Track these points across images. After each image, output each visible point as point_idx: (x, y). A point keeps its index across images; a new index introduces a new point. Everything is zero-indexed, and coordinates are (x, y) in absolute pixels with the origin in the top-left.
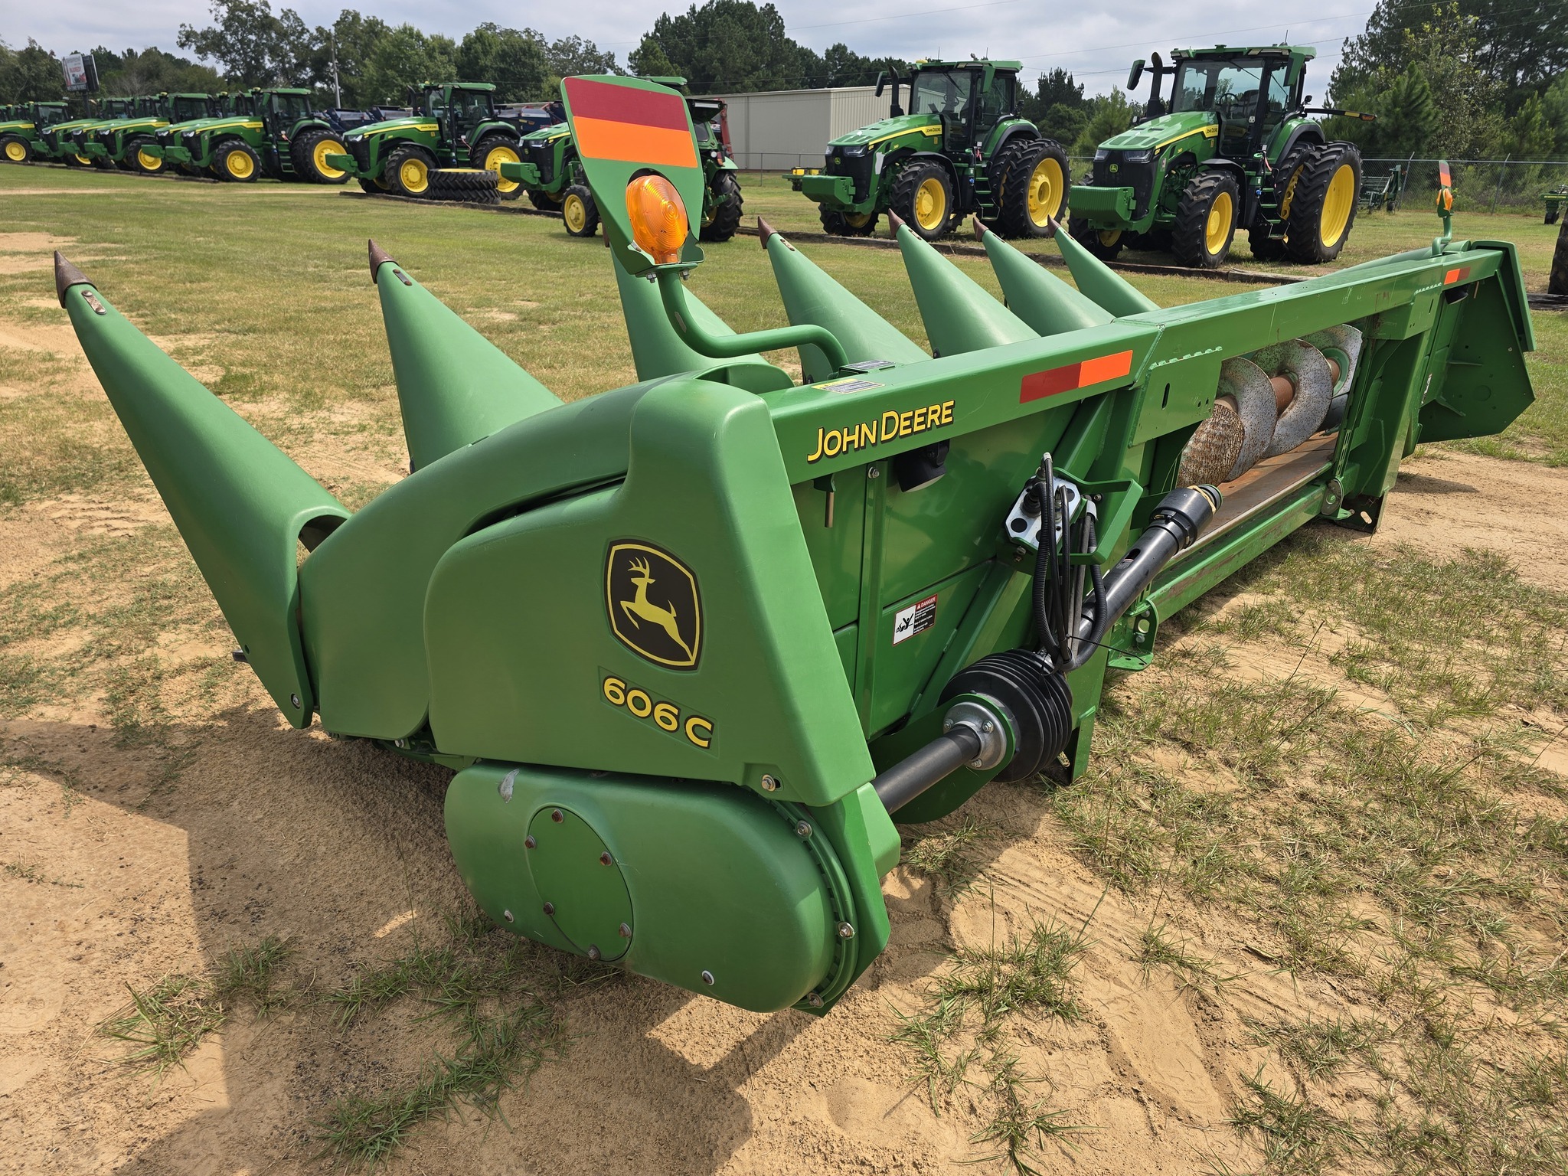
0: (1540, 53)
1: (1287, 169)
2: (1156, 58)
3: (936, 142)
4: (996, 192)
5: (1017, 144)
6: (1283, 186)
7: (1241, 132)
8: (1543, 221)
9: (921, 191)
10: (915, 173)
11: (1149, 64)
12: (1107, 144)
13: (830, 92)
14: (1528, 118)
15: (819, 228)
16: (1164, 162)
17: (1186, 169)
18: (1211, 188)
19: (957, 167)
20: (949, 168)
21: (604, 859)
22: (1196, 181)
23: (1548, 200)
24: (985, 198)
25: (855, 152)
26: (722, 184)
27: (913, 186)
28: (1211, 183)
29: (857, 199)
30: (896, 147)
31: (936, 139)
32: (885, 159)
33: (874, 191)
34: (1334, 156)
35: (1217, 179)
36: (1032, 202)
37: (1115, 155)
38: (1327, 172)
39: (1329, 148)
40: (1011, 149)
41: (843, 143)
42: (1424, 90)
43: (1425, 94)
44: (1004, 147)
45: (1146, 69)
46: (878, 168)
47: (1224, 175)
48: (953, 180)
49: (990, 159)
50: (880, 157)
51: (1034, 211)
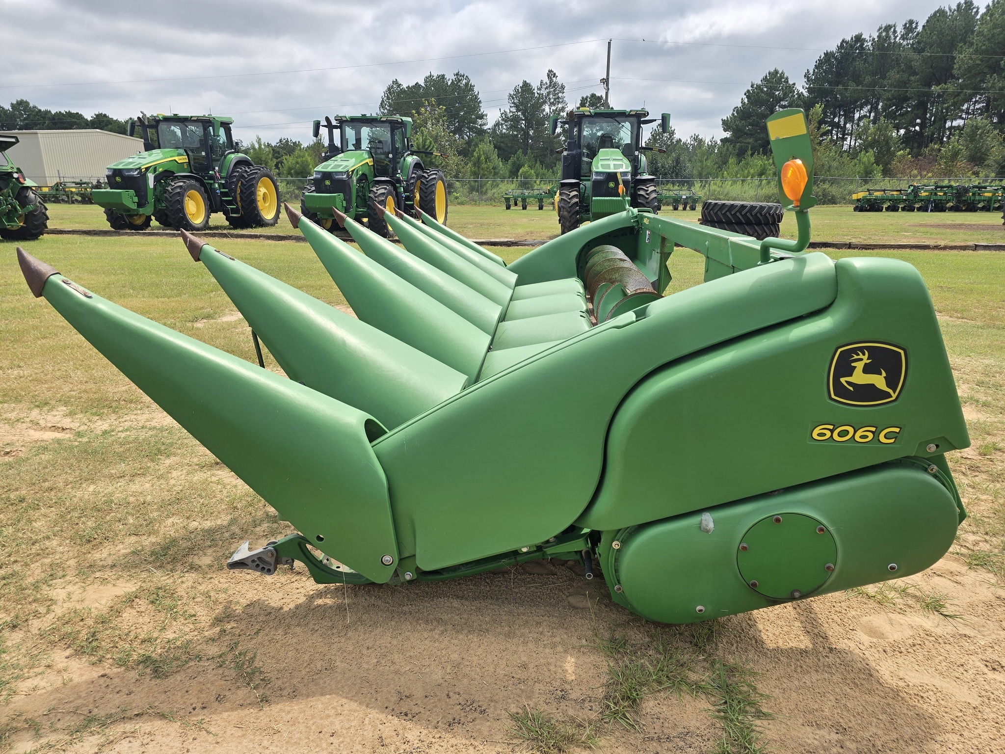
0: (463, 126)
1: (412, 183)
2: (327, 119)
3: (186, 167)
4: (235, 198)
5: (241, 169)
6: (412, 192)
7: (384, 163)
8: (522, 208)
9: (187, 198)
10: (181, 187)
11: (324, 123)
12: (320, 168)
13: (36, 133)
14: (479, 158)
15: (107, 226)
16: (355, 179)
17: (363, 183)
18: (384, 194)
19: (207, 183)
20: (203, 184)
21: (821, 530)
22: (374, 189)
23: (505, 198)
24: (229, 203)
25: (131, 173)
26: (27, 197)
27: (181, 195)
28: (383, 191)
29: (140, 205)
30: (161, 170)
31: (185, 164)
32: (155, 177)
33: (151, 199)
34: (434, 176)
35: (385, 189)
36: (260, 204)
37: (327, 175)
38: (434, 184)
39: (430, 171)
40: (238, 171)
41: (120, 167)
42: (430, 143)
43: (432, 145)
44: (233, 171)
45: (322, 126)
46: (151, 184)
47: (388, 186)
48: (206, 191)
49: (226, 178)
50: (151, 177)
51: (262, 210)
